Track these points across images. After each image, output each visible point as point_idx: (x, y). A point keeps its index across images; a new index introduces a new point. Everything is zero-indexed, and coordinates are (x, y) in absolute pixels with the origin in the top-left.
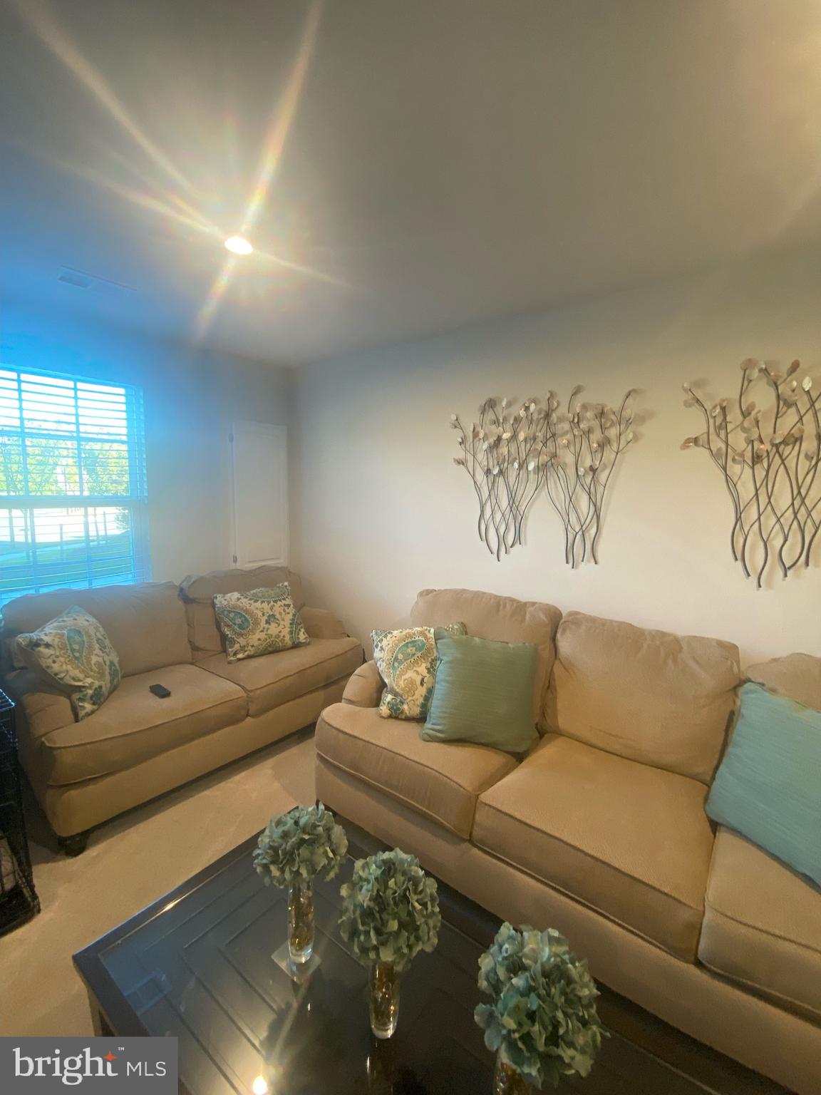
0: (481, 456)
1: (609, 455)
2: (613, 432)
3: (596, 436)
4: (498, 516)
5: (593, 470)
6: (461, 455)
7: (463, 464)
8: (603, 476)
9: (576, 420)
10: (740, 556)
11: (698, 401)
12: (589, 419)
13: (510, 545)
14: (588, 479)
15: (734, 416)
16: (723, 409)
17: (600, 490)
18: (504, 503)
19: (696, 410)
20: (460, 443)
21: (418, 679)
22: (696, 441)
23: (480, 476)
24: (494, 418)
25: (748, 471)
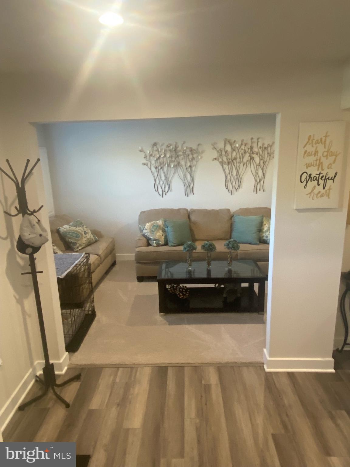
0: (153, 162)
1: (195, 162)
2: (195, 156)
3: (191, 157)
4: (161, 183)
5: (190, 166)
6: (145, 161)
7: (146, 165)
8: (193, 169)
9: (184, 152)
10: (227, 188)
11: (215, 148)
12: (188, 152)
13: (167, 192)
14: (189, 170)
15: (223, 153)
16: (221, 151)
17: (193, 172)
18: (163, 178)
19: (215, 150)
20: (145, 158)
21: (161, 234)
22: (215, 159)
23: (153, 169)
24: (157, 149)
25: (227, 166)
